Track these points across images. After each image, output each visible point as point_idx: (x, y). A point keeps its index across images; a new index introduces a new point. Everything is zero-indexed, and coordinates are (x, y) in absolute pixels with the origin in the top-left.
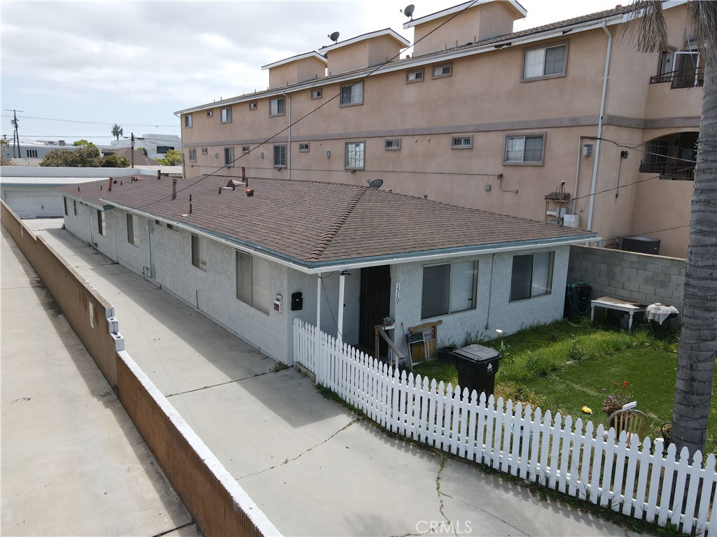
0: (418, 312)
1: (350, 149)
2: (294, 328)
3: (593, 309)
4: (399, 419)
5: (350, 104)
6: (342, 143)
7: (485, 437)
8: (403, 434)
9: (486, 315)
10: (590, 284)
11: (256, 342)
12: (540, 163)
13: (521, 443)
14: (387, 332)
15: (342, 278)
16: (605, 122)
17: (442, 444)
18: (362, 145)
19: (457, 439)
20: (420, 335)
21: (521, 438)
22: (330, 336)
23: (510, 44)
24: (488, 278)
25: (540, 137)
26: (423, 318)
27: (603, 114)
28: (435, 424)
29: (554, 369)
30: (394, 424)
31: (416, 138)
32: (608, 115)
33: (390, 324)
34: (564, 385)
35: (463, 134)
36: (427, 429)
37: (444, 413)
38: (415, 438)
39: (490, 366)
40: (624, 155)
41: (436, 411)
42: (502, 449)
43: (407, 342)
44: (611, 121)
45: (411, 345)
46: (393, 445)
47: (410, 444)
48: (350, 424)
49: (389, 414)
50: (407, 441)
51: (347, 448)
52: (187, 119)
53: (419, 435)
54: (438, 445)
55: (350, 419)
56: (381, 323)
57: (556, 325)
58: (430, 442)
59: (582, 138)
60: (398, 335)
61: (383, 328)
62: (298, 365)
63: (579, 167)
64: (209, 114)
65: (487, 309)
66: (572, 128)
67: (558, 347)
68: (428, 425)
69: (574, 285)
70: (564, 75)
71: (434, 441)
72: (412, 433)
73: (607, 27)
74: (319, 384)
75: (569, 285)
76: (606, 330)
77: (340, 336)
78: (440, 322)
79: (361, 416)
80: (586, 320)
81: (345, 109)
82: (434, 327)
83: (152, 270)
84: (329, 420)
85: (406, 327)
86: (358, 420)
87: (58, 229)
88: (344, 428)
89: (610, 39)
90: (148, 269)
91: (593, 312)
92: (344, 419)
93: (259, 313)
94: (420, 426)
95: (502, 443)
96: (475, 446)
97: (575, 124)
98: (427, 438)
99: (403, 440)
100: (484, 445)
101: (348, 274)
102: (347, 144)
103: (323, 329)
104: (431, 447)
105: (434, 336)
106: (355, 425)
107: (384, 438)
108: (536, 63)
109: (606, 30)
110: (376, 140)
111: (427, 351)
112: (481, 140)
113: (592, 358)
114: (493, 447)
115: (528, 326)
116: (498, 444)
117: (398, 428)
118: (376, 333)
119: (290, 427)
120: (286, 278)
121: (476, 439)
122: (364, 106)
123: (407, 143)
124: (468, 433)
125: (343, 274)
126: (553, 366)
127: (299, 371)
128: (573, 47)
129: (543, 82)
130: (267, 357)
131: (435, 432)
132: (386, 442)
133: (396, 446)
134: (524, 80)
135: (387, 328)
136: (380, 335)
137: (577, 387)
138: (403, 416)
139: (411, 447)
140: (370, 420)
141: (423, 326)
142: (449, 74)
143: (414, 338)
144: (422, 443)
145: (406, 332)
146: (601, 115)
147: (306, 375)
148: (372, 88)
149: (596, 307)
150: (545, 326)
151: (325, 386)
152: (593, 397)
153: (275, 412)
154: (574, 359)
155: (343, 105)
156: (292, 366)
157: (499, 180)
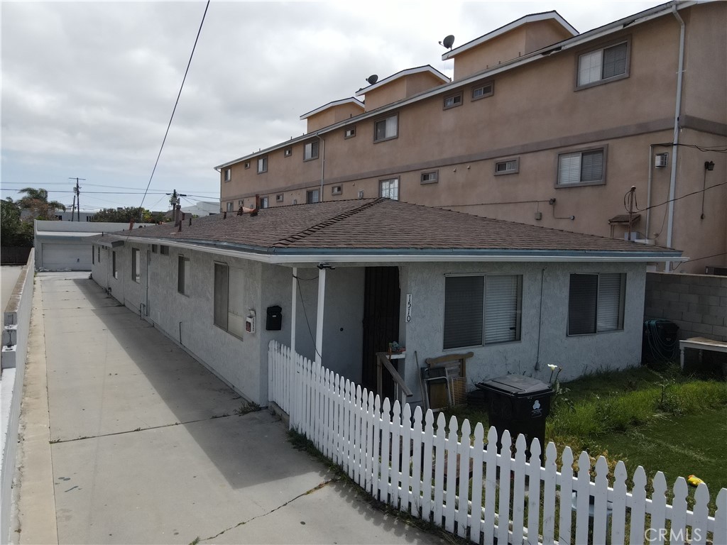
0: (439, 338)
1: (384, 187)
2: (269, 353)
3: (682, 352)
4: (390, 481)
5: (384, 139)
6: (376, 181)
7: (526, 515)
8: (396, 504)
9: (535, 351)
10: (675, 322)
11: (230, 379)
12: (601, 182)
13: (591, 527)
14: (392, 361)
15: (322, 274)
16: (683, 124)
17: (456, 523)
18: (396, 181)
19: (480, 516)
20: (441, 370)
21: (591, 520)
22: (305, 358)
23: (560, 48)
24: (537, 301)
25: (600, 151)
26: (446, 347)
27: (680, 114)
28: (445, 489)
29: (636, 423)
30: (383, 488)
31: (454, 168)
32: (686, 116)
33: (398, 351)
34: (653, 445)
35: (508, 158)
36: (433, 498)
37: (458, 474)
38: (415, 512)
39: (537, 405)
40: (709, 166)
41: (446, 468)
42: (556, 537)
43: (423, 377)
44: (689, 123)
45: (429, 382)
46: (377, 523)
47: (405, 523)
48: (320, 486)
49: (376, 471)
50: (402, 517)
51: (303, 523)
52: (226, 173)
53: (421, 508)
54: (450, 526)
55: (322, 480)
56: (386, 349)
57: (631, 371)
58: (438, 520)
59: (654, 146)
60: (410, 368)
61: (388, 357)
62: (273, 406)
63: (651, 181)
64: (247, 165)
65: (537, 343)
66: (640, 137)
67: (639, 395)
68: (433, 491)
69: (653, 323)
70: (628, 76)
71: (444, 518)
72: (410, 504)
73: (679, 11)
74: (293, 429)
75: (647, 323)
76: (705, 379)
77: (318, 359)
78: (471, 355)
79: (339, 476)
80: (673, 366)
81: (379, 144)
82: (462, 360)
83: (146, 306)
84: (290, 479)
85: (422, 357)
86: (334, 481)
87: (85, 280)
88: (308, 493)
89: (683, 27)
90: (144, 306)
91: (682, 356)
92: (313, 478)
93: (233, 338)
94: (421, 493)
95: (557, 527)
96: (511, 529)
97: (644, 130)
98: (432, 513)
99: (395, 515)
100: (525, 530)
101: (330, 267)
102: (381, 182)
103: (299, 351)
104: (438, 528)
105: (462, 373)
106: (327, 489)
107: (367, 511)
108: (591, 68)
109: (678, 16)
110: (412, 174)
111: (452, 391)
112: (529, 162)
113: (690, 411)
114: (541, 533)
115: (594, 371)
116: (549, 527)
117: (389, 495)
118: (379, 363)
119: (228, 486)
120: (260, 286)
121: (511, 518)
122: (399, 139)
123: (445, 174)
124: (497, 506)
125: (322, 267)
126: (633, 417)
127: (274, 414)
128: (637, 44)
129: (601, 88)
130: (240, 397)
131: (445, 503)
132: (367, 518)
133: (383, 524)
134: (578, 88)
135: (394, 357)
136: (383, 365)
137: (675, 448)
138: (398, 476)
139: (407, 527)
140: (351, 482)
141: (446, 358)
142: (491, 94)
143: (432, 375)
144: (424, 521)
145: (421, 364)
146: (677, 116)
147: (281, 419)
148: (407, 119)
149: (686, 349)
150: (617, 372)
151: (300, 432)
152: (703, 463)
153: (217, 465)
154: (664, 411)
155: (377, 141)
156: (267, 407)
157: (551, 206)
